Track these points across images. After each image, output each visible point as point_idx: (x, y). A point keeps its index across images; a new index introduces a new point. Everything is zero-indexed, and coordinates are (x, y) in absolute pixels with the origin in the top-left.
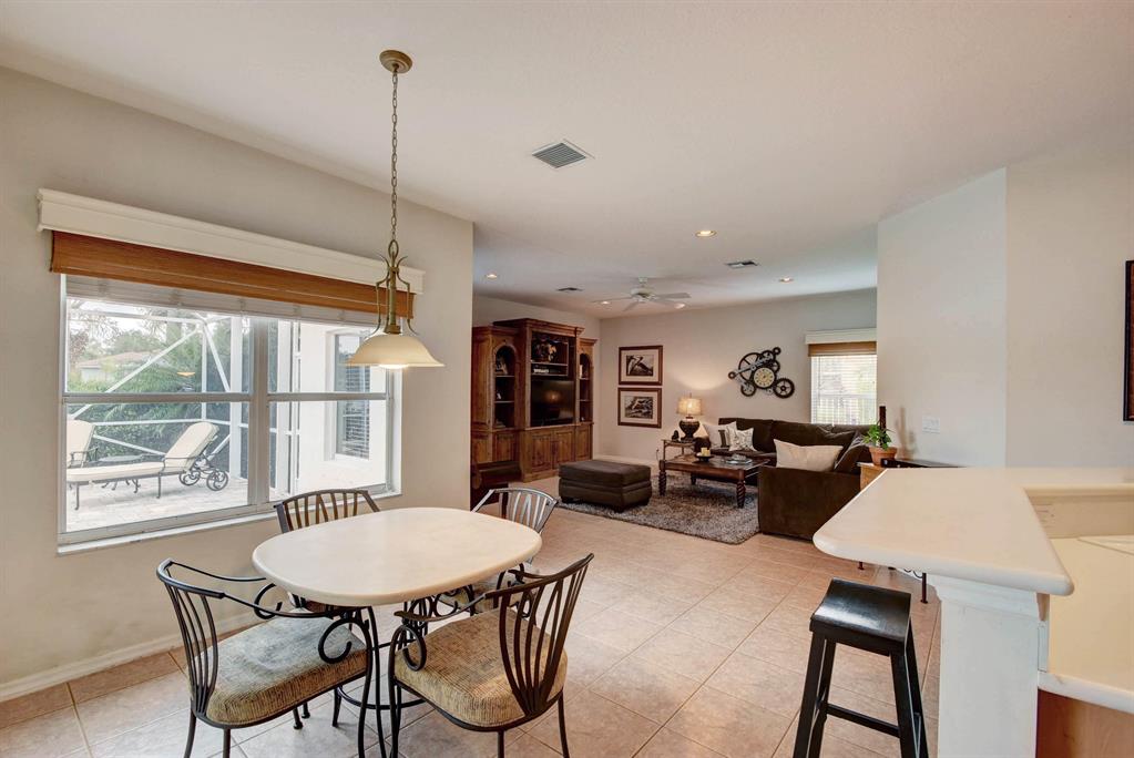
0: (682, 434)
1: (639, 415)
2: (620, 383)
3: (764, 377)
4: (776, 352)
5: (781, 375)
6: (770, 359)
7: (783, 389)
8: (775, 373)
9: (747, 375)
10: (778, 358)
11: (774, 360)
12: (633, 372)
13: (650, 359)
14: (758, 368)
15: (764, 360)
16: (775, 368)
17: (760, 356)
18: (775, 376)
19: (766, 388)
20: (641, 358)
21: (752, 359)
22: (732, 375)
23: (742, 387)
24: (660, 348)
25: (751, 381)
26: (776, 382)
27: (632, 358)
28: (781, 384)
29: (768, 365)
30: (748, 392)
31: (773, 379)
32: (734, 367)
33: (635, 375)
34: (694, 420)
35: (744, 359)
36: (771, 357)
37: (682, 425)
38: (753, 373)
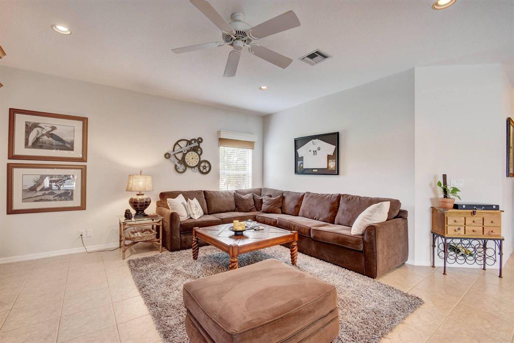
0: (133, 212)
1: (51, 197)
2: (11, 156)
3: (192, 159)
4: (200, 141)
5: (202, 158)
6: (195, 146)
7: (204, 168)
8: (199, 156)
9: (180, 156)
10: (201, 145)
11: (199, 147)
12: (37, 144)
13: (68, 130)
14: (188, 151)
15: (192, 146)
16: (199, 153)
17: (189, 142)
18: (200, 158)
19: (194, 167)
20: (54, 128)
21: (183, 144)
22: (167, 156)
23: (176, 166)
24: (84, 120)
25: (183, 161)
26: (200, 162)
27: (36, 125)
28: (203, 164)
29: (195, 149)
30: (181, 170)
31: (198, 161)
32: (169, 149)
33: (41, 147)
34: (145, 197)
35: (177, 143)
36: (196, 144)
37: (134, 203)
38: (184, 155)
